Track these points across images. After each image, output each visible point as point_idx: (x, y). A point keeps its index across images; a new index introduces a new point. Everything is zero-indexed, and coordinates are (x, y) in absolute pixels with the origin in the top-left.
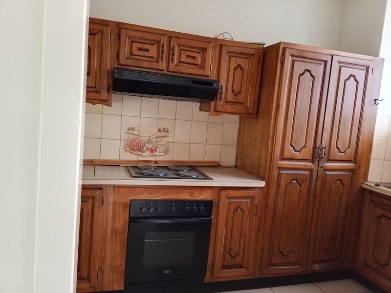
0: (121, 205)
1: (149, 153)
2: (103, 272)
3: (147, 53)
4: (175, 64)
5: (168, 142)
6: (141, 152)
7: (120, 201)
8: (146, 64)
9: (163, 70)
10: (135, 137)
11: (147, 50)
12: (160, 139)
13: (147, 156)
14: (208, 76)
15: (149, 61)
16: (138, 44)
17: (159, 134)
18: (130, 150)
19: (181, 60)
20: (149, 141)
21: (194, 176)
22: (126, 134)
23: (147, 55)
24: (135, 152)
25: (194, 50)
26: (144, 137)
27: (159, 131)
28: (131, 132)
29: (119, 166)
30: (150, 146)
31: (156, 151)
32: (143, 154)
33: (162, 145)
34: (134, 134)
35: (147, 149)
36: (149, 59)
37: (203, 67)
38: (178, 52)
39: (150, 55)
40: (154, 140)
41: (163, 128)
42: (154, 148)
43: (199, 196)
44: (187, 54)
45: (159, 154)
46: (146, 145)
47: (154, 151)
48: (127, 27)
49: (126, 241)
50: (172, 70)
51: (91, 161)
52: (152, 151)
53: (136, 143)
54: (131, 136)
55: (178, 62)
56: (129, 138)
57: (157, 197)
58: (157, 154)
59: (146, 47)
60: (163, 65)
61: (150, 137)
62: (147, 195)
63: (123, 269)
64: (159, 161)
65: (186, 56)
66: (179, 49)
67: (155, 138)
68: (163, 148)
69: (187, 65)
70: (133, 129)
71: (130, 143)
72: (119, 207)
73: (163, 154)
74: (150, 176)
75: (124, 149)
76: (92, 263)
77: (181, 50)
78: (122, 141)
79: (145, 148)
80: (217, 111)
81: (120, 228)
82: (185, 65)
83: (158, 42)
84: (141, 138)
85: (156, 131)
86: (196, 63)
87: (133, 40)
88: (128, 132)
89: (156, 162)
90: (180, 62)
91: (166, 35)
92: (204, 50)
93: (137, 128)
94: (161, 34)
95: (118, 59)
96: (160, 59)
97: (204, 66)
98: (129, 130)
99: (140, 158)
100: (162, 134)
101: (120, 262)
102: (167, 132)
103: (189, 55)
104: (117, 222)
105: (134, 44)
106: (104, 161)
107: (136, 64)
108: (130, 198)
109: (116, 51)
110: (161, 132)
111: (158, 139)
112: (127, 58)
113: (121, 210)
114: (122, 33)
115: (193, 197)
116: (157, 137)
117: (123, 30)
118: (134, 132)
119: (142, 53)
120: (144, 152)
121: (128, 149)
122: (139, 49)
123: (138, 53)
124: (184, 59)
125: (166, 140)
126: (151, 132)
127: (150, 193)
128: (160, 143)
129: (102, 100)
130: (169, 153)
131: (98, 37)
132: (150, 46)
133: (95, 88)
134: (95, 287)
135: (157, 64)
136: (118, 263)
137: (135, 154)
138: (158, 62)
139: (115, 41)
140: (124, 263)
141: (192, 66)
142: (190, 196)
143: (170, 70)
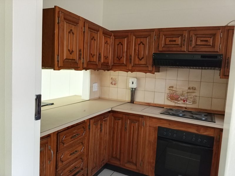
0: (153, 128)
1: (182, 102)
2: (143, 163)
3: (175, 42)
4: (193, 47)
5: (195, 96)
6: (177, 101)
7: (152, 126)
8: (174, 49)
9: (185, 51)
10: (174, 92)
11: (175, 41)
12: (190, 94)
13: (180, 104)
14: (218, 52)
15: (176, 47)
16: (169, 38)
17: (189, 91)
18: (170, 99)
19: (197, 44)
20: (182, 95)
21: (204, 119)
22: (168, 90)
23: (175, 44)
24: (173, 101)
25: (207, 36)
26: (179, 92)
27: (189, 88)
28: (171, 89)
29: (163, 108)
30: (183, 98)
31: (187, 101)
32: (179, 102)
33: (191, 98)
34: (173, 90)
35: (181, 99)
36: (176, 46)
37: (213, 46)
38: (195, 39)
39: (176, 44)
40: (186, 94)
41: (192, 87)
42: (185, 99)
43: (203, 133)
44: (201, 39)
45: (189, 103)
46: (180, 97)
47: (186, 101)
48: (163, 30)
49: (156, 150)
50: (191, 50)
51: (149, 103)
52: (184, 101)
53: (174, 95)
54: (171, 91)
55: (195, 45)
56: (170, 92)
57: (174, 127)
58: (188, 103)
59: (174, 39)
60: (184, 49)
61: (183, 92)
62: (168, 125)
63: (154, 165)
64: (188, 108)
65: (201, 40)
66: (196, 37)
67: (186, 93)
68: (192, 100)
69: (202, 46)
70: (172, 87)
71: (170, 95)
72: (152, 129)
73: (192, 103)
74: (173, 115)
75: (167, 98)
76: (138, 156)
77: (197, 37)
78: (166, 94)
79: (179, 99)
80: (225, 76)
81: (152, 141)
82: (199, 46)
83: (182, 35)
84: (177, 93)
85: (187, 88)
86: (209, 44)
87: (167, 37)
88: (169, 88)
89: (186, 108)
90: (196, 45)
91: (187, 30)
92: (214, 35)
93: (175, 87)
94: (183, 30)
95: (158, 48)
96: (183, 45)
97: (215, 45)
98: (170, 87)
99: (176, 105)
100: (191, 91)
101: (153, 160)
102: (195, 89)
103: (203, 39)
104: (151, 137)
105: (167, 39)
106: (155, 104)
107: (168, 50)
108: (158, 125)
109: (157, 44)
110: (190, 89)
111: (188, 94)
112: (163, 47)
113: (153, 131)
114: (161, 34)
115: (199, 132)
116: (188, 93)
117: (161, 32)
118: (173, 89)
119: (172, 43)
120: (179, 101)
121: (169, 99)
122: (170, 41)
123: (169, 43)
124: (199, 43)
125: (194, 94)
126: (183, 89)
127: (170, 124)
128: (190, 96)
129: (149, 71)
130: (196, 103)
131: (148, 38)
132: (177, 38)
133: (146, 64)
134: (139, 170)
135: (181, 48)
136: (152, 161)
137: (174, 102)
138: (181, 47)
139: (157, 39)
140: (154, 161)
141: (205, 46)
142: (197, 131)
143: (189, 50)
